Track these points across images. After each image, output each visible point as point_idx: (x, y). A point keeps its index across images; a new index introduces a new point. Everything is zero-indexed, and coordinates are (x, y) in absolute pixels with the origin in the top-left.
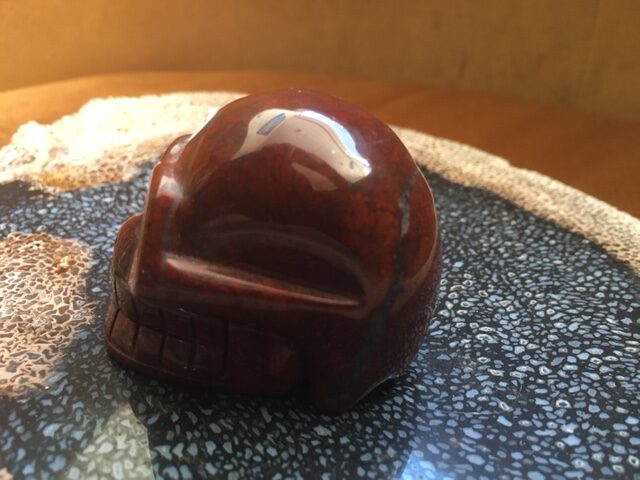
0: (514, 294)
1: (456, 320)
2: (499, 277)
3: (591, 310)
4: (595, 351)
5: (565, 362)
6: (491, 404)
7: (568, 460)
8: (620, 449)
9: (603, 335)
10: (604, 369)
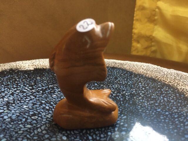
0: (114, 83)
1: (118, 94)
2: (106, 82)
3: (127, 78)
4: (140, 84)
5: (142, 89)
6: (151, 103)
7: (171, 102)
8: (170, 95)
9: (135, 80)
10: (146, 85)
